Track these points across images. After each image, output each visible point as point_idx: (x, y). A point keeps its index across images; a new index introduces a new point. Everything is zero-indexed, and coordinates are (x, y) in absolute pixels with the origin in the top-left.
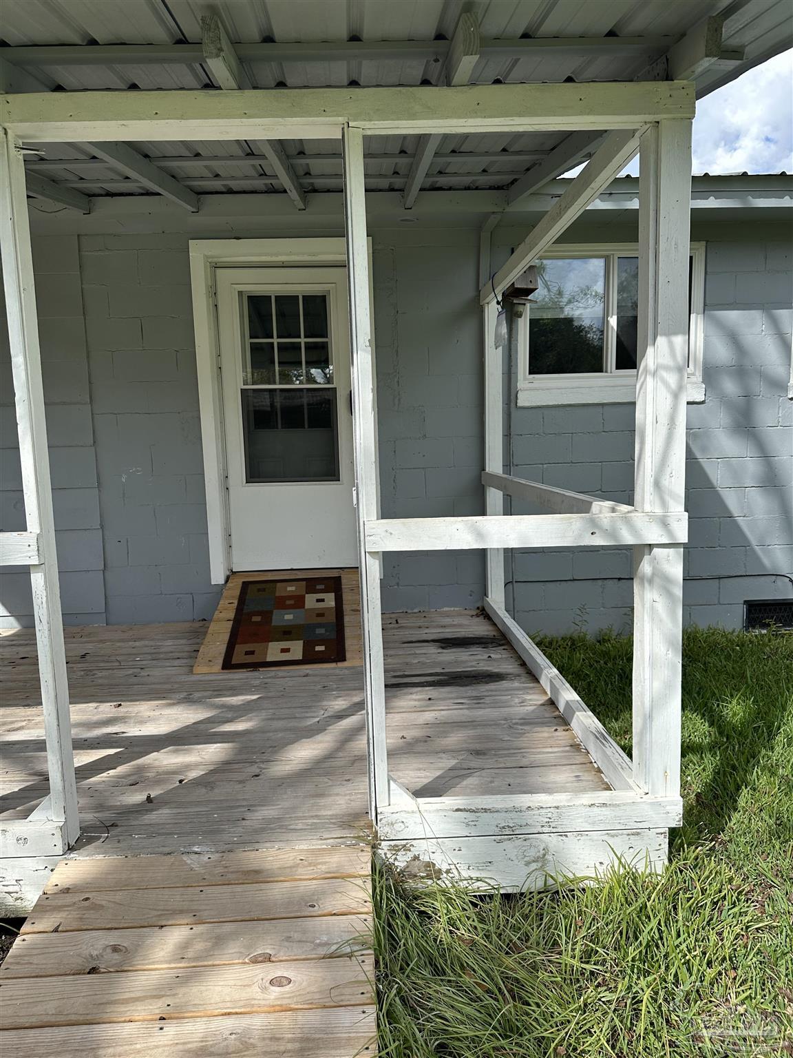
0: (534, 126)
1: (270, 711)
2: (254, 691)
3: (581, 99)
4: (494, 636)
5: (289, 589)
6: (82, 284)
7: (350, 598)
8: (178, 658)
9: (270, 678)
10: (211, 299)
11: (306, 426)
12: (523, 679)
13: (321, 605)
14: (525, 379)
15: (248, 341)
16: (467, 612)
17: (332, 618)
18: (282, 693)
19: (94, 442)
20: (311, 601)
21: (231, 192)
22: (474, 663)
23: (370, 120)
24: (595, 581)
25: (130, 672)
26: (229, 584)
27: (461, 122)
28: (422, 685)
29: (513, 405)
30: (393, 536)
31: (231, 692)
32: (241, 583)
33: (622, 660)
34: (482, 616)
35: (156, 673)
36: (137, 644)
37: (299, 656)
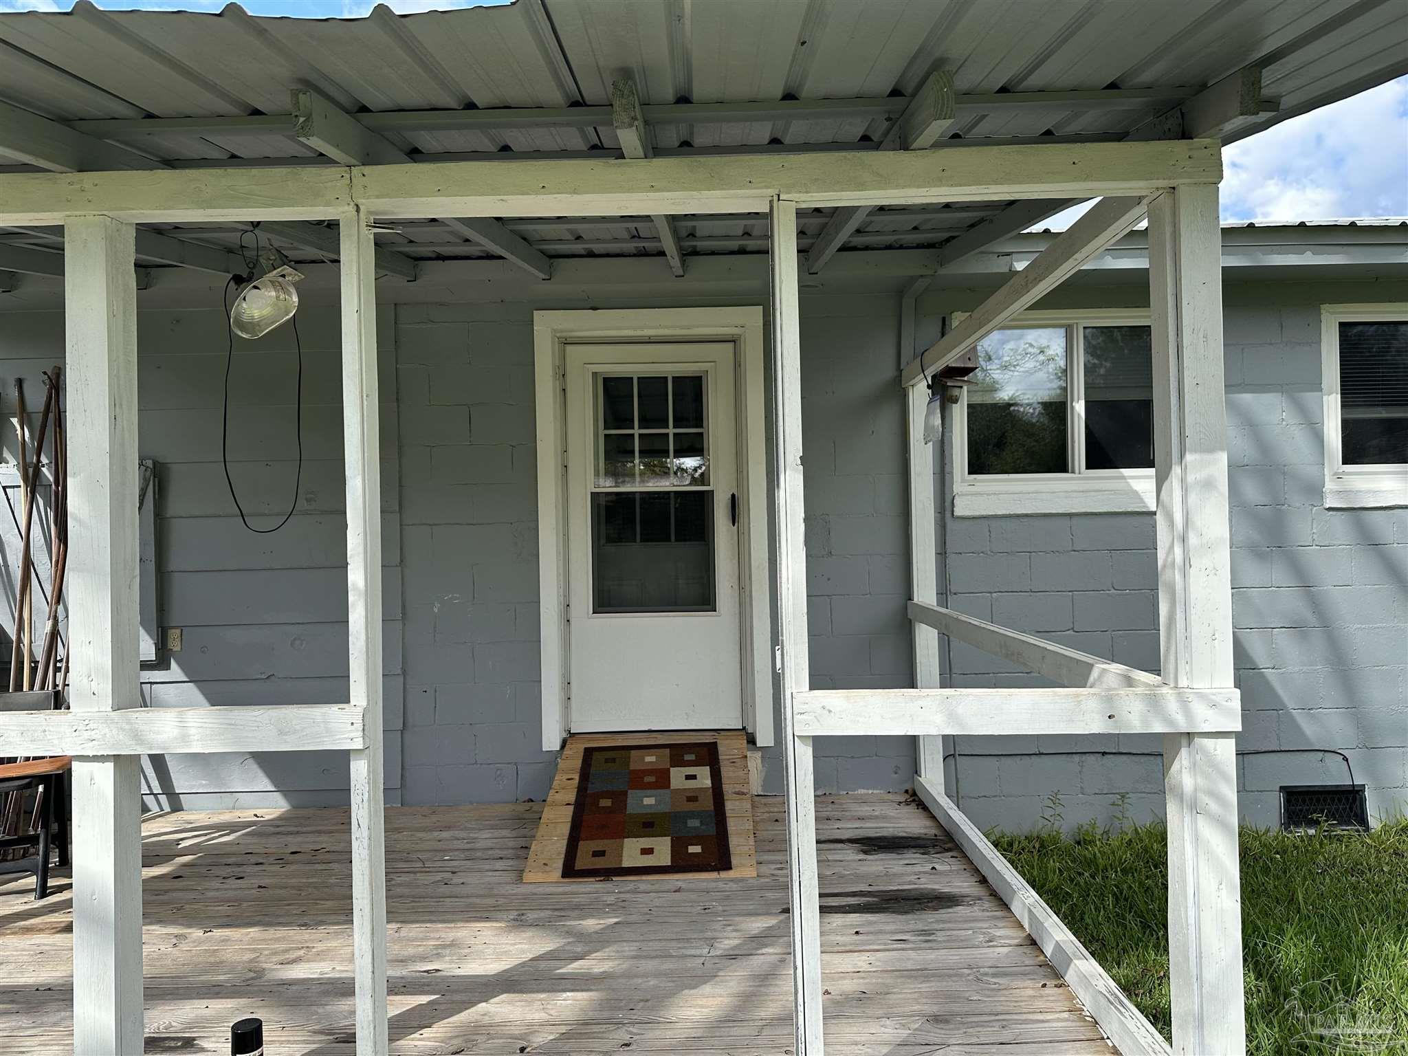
0: (1013, 195)
1: (635, 944)
2: (608, 912)
3: (1074, 163)
4: (936, 836)
5: (648, 759)
6: (397, 363)
7: (731, 774)
8: (501, 858)
9: (628, 892)
10: (558, 382)
11: (673, 538)
12: (987, 905)
13: (691, 784)
14: (963, 481)
15: (602, 432)
16: (890, 797)
17: (708, 804)
18: (648, 917)
19: (402, 561)
20: (677, 777)
21: (591, 255)
22: (913, 878)
23: (807, 192)
24: (1070, 755)
25: (438, 877)
26: (567, 752)
27: (923, 191)
28: (842, 910)
29: (948, 514)
30: (832, 714)
31: (577, 912)
32: (582, 750)
33: (1116, 872)
34: (913, 805)
35: (472, 879)
36: (445, 835)
37: (666, 860)
